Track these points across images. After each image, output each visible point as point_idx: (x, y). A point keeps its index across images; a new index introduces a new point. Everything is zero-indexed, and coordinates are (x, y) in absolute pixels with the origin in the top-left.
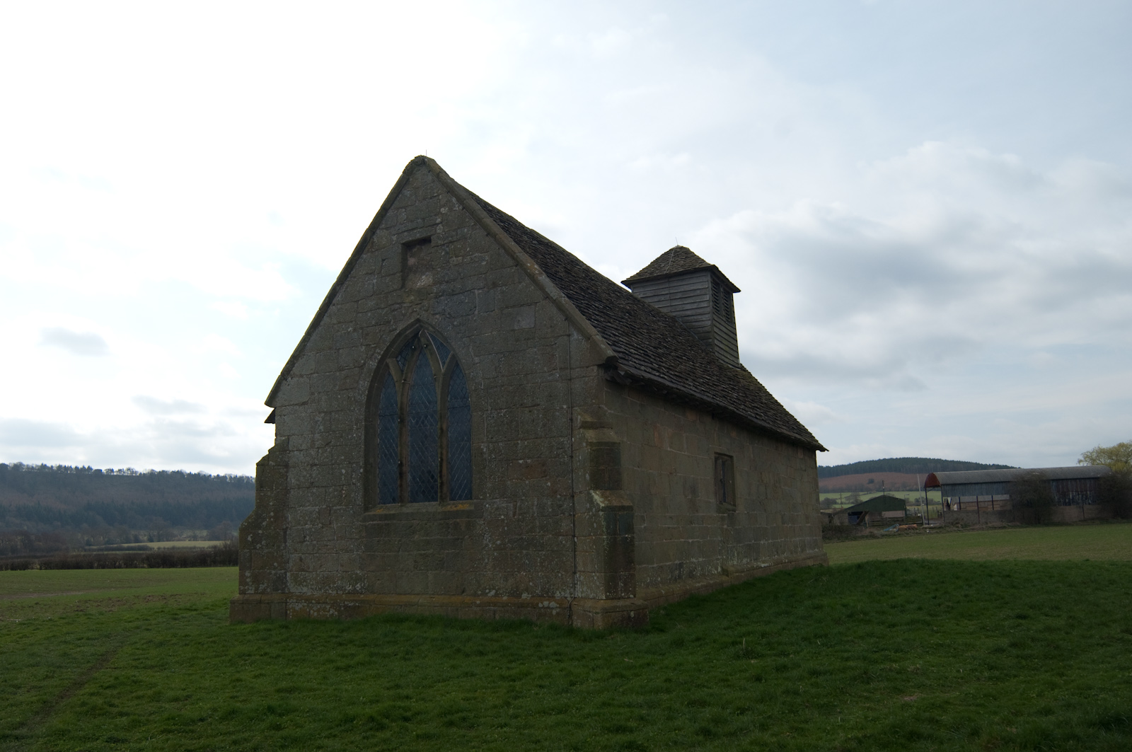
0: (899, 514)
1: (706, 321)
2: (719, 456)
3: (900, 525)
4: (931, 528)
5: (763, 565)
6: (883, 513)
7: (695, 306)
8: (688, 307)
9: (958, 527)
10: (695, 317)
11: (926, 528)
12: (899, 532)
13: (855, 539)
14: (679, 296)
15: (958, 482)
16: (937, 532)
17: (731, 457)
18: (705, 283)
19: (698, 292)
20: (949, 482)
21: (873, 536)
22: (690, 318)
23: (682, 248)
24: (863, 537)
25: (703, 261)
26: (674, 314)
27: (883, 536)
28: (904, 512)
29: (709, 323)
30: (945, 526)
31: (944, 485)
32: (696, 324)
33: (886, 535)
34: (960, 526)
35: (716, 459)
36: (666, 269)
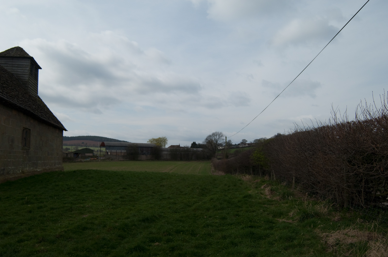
0: (91, 155)
1: (26, 77)
2: (25, 129)
3: (91, 158)
4: (101, 160)
5: (38, 170)
6: (86, 154)
7: (22, 71)
8: (20, 71)
9: (109, 160)
10: (22, 75)
11: (99, 160)
12: (90, 161)
13: (75, 162)
14: (16, 66)
15: (111, 145)
16: (103, 161)
17: (30, 130)
18: (28, 63)
19: (24, 66)
20: (108, 145)
21: (81, 162)
22: (20, 75)
23: (20, 48)
24: (78, 162)
25: (28, 54)
26: (13, 72)
27: (85, 162)
28: (93, 154)
29: (27, 78)
30: (105, 159)
31: (107, 146)
32: (22, 78)
33: (86, 161)
34: (110, 159)
35: (23, 130)
36: (12, 54)
